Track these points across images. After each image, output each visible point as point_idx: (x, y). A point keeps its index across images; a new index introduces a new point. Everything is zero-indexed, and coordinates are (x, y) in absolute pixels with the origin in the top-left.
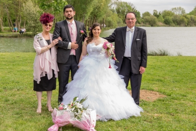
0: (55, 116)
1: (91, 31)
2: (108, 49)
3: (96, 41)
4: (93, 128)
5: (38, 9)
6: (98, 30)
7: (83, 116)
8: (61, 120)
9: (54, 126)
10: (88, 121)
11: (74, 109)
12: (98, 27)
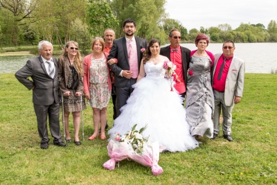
0: (111, 149)
1: (149, 49)
2: (169, 69)
3: (154, 59)
4: (156, 164)
5: (87, 26)
6: (157, 47)
7: (144, 149)
8: (119, 154)
9: (110, 160)
10: (150, 155)
12: (157, 44)
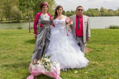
6: (61, 10)
8: (36, 72)
11: (44, 63)
